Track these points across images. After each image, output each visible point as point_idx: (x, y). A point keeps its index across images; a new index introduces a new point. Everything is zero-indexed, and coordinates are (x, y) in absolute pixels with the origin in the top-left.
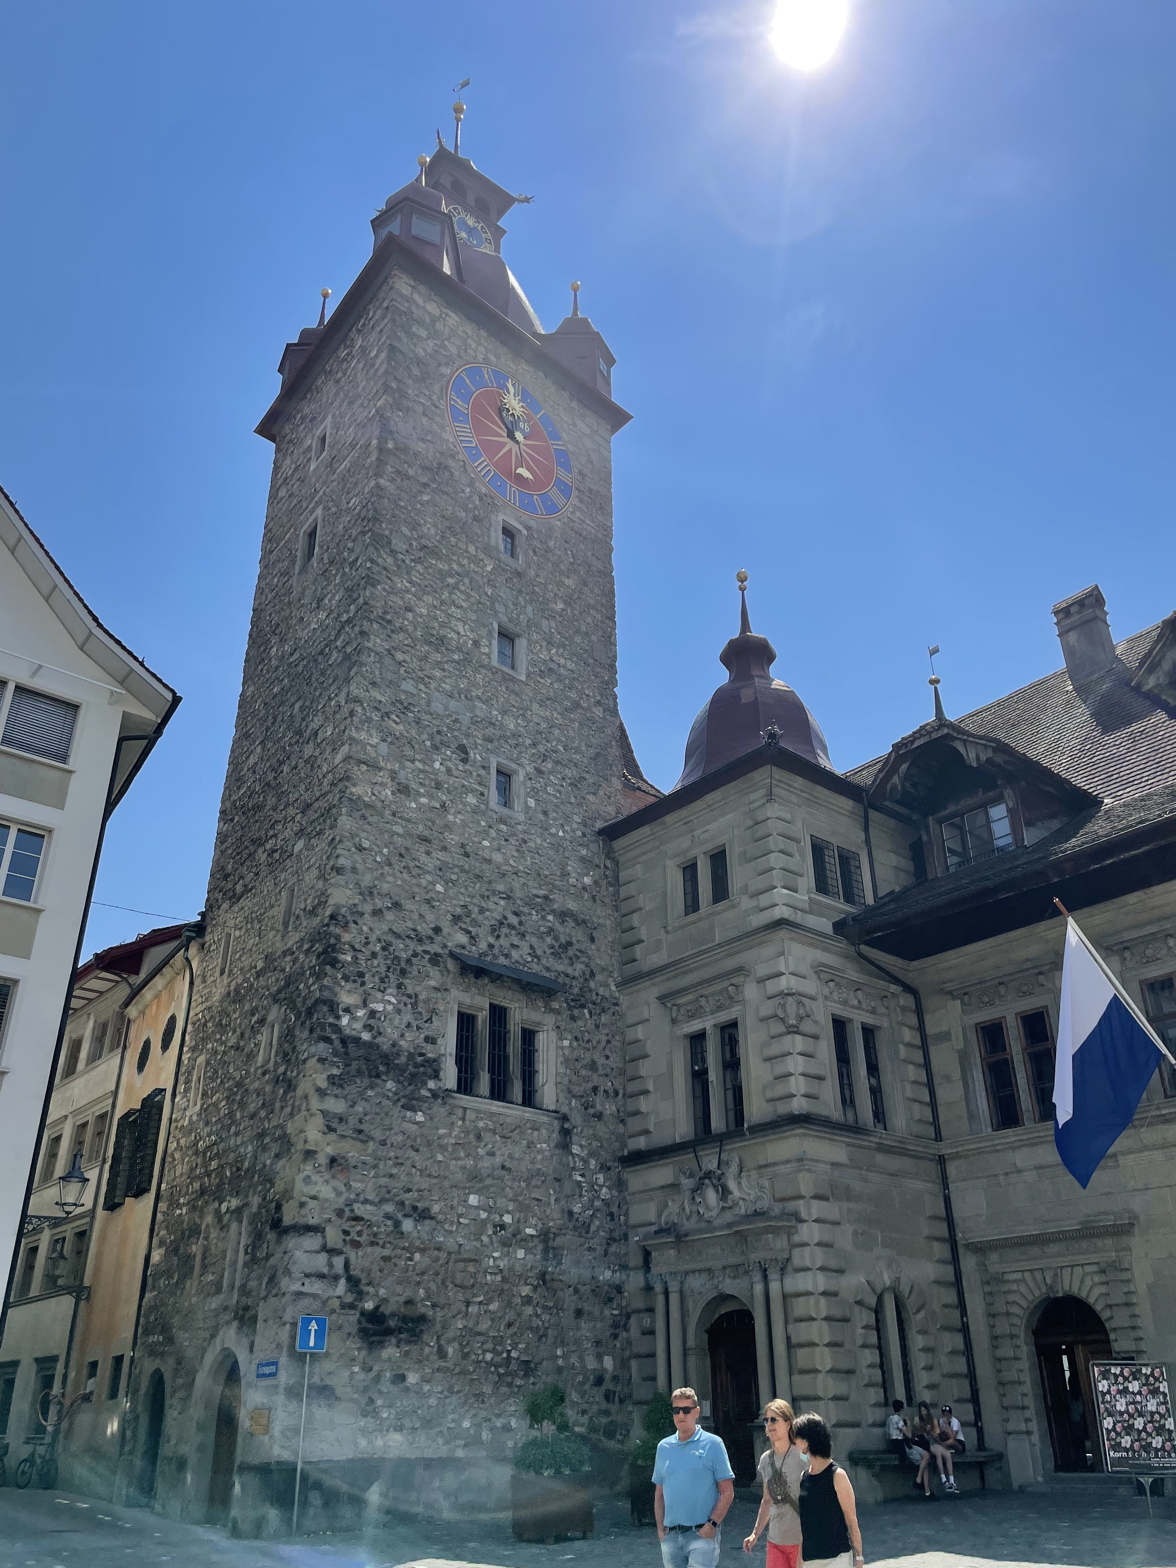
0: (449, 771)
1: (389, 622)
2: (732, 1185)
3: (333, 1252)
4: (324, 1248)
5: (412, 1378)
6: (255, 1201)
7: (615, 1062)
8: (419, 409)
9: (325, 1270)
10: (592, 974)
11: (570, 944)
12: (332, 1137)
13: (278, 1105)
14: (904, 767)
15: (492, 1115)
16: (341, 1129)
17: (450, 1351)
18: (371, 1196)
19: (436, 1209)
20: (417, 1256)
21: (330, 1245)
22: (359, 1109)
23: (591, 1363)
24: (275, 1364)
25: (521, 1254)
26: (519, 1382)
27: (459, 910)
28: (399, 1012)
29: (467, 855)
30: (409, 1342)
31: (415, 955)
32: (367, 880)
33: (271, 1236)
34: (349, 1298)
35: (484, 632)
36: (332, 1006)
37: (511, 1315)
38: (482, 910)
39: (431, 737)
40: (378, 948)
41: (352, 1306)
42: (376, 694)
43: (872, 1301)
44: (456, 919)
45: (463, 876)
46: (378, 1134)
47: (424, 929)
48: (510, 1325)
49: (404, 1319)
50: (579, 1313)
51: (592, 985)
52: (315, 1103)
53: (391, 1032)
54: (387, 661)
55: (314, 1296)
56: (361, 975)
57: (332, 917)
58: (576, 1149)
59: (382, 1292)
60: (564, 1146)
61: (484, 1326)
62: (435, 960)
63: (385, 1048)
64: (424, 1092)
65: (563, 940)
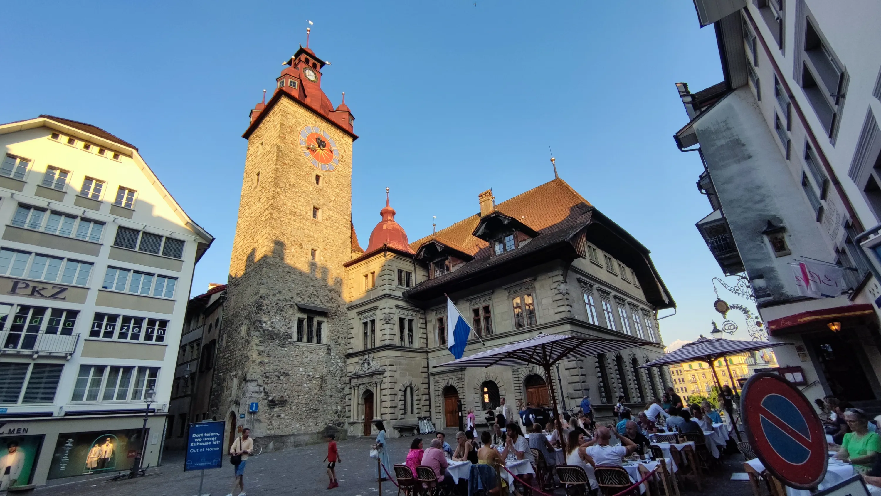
0: (297, 252)
1: (279, 209)
2: (371, 362)
3: (261, 386)
4: (258, 385)
5: (282, 416)
6: (240, 373)
7: (345, 329)
8: (290, 142)
9: (258, 391)
10: (339, 306)
11: (332, 298)
12: (260, 356)
13: (246, 347)
14: (424, 250)
15: (307, 347)
16: (263, 354)
17: (293, 408)
18: (271, 371)
19: (290, 372)
20: (284, 385)
21: (259, 384)
22: (268, 348)
23: (334, 408)
24: (244, 415)
25: (314, 382)
26: (313, 414)
27: (299, 292)
28: (280, 321)
29: (302, 276)
30: (282, 407)
31: (285, 305)
32: (271, 285)
33: (244, 382)
34: (265, 397)
35: (309, 209)
36: (260, 322)
37: (311, 398)
38: (306, 291)
39: (291, 242)
40: (274, 304)
41: (266, 399)
42: (274, 231)
43: (403, 389)
44: (298, 294)
45: (300, 282)
46: (273, 355)
47: (288, 298)
48: (311, 400)
49: (280, 401)
50: (331, 396)
51: (339, 309)
52: (255, 348)
53: (278, 327)
54: (278, 221)
55: (255, 397)
56: (269, 312)
57: (260, 297)
58: (332, 354)
59: (274, 395)
60: (329, 354)
61: (303, 402)
62: (291, 306)
63: (276, 332)
64: (287, 342)
65: (330, 297)
